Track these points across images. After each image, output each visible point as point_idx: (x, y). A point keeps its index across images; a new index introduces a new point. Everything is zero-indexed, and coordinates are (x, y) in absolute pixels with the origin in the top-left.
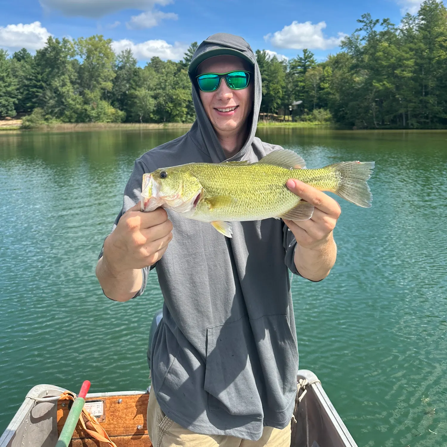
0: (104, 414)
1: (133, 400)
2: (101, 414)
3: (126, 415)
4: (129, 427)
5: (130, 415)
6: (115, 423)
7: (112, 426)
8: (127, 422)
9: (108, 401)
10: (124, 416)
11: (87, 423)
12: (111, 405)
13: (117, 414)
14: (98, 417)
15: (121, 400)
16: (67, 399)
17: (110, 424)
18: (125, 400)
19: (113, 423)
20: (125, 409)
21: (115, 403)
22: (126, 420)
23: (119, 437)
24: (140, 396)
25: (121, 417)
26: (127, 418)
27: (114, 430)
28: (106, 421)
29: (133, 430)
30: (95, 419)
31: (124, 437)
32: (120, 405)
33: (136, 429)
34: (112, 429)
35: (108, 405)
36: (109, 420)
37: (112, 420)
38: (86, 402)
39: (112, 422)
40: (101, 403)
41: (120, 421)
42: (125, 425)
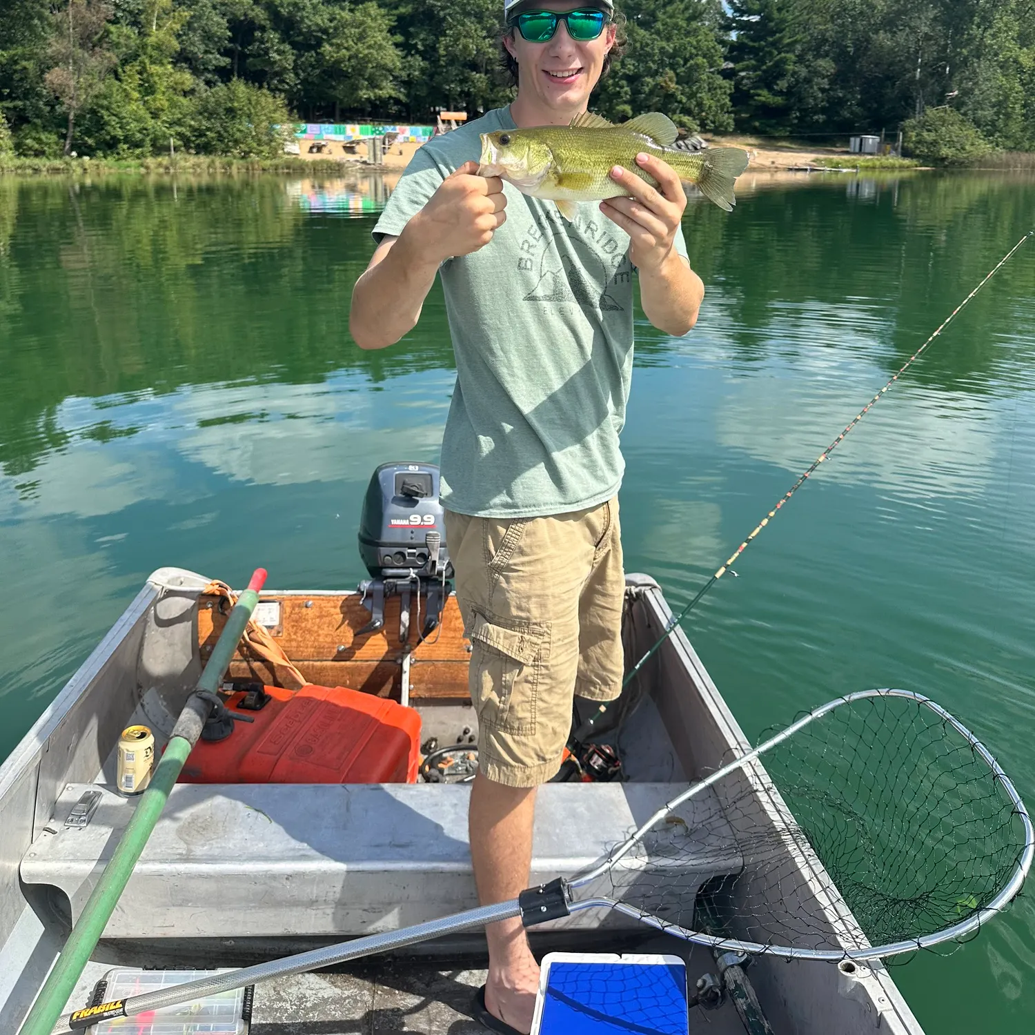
0: (281, 623)
1: (332, 604)
2: (276, 623)
3: (319, 627)
4: (323, 648)
5: (326, 628)
6: (300, 639)
7: (294, 644)
8: (321, 639)
9: (287, 604)
10: (316, 628)
11: (251, 635)
12: (293, 609)
13: (303, 625)
14: (269, 628)
15: (310, 603)
16: (218, 593)
17: (290, 640)
18: (317, 603)
19: (295, 640)
20: (318, 617)
21: (299, 606)
22: (319, 635)
23: (306, 663)
24: (344, 598)
25: (310, 631)
26: (321, 632)
27: (297, 651)
28: (284, 635)
29: (330, 652)
30: (265, 630)
31: (316, 663)
32: (309, 611)
33: (335, 650)
34: (294, 650)
35: (288, 610)
36: (289, 634)
37: (295, 634)
38: (260, 602)
39: (294, 637)
40: (276, 605)
41: (308, 636)
42: (316, 644)
